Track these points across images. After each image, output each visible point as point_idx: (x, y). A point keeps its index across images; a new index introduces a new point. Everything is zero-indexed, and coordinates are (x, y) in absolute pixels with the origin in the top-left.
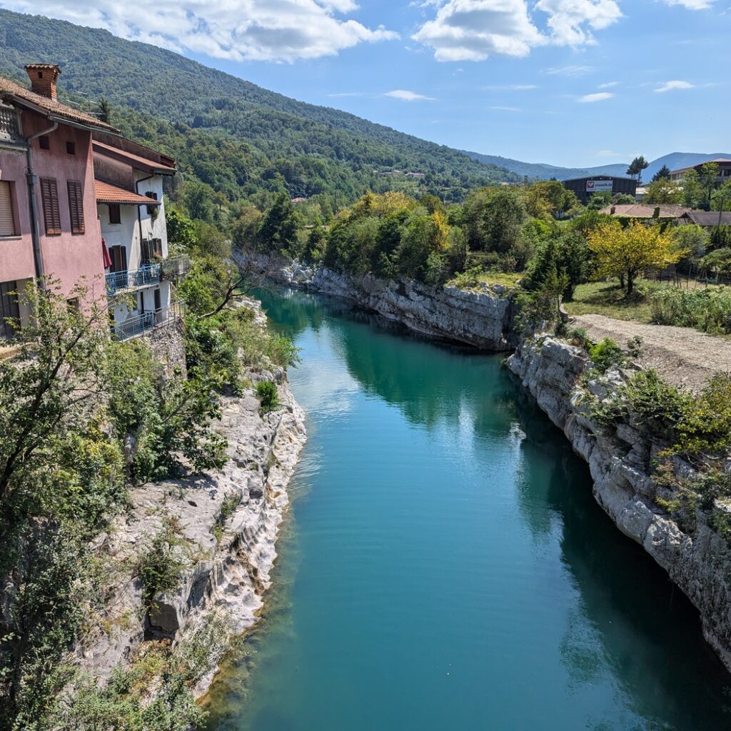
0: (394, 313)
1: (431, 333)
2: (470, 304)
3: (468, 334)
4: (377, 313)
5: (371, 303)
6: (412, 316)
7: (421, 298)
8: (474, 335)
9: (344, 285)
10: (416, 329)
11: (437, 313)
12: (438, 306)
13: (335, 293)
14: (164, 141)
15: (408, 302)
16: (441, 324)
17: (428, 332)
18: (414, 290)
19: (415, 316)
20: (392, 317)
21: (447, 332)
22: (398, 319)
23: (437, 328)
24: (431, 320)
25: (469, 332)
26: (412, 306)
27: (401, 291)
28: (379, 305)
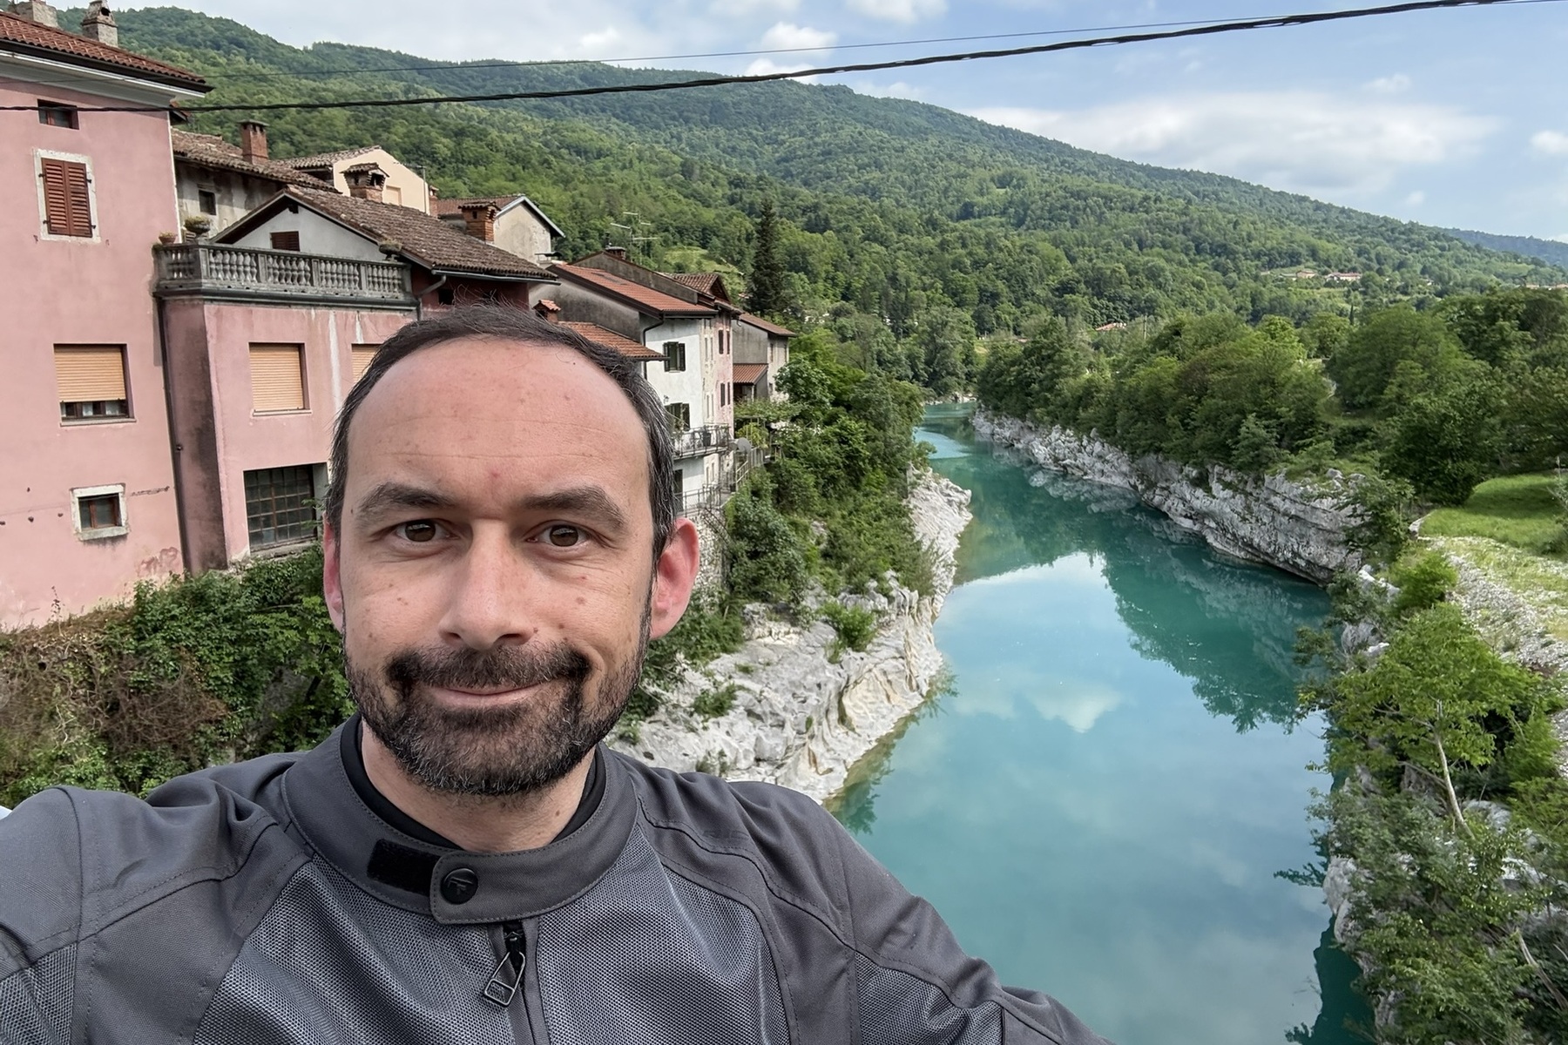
0: (1191, 518)
1: (1242, 555)
2: (1302, 507)
3: (1298, 561)
4: (1165, 516)
5: (1157, 499)
6: (1213, 525)
7: (1228, 493)
8: (1308, 562)
9: (1125, 468)
10: (1220, 547)
11: (1253, 521)
12: (1255, 509)
13: (1110, 482)
14: (906, 244)
15: (1208, 500)
16: (1256, 540)
17: (1237, 553)
18: (1219, 480)
19: (1217, 524)
20: (1187, 523)
21: (1267, 554)
22: (1196, 528)
23: (1251, 546)
24: (1241, 533)
25: (1301, 557)
26: (1212, 507)
27: (1201, 482)
28: (1169, 502)
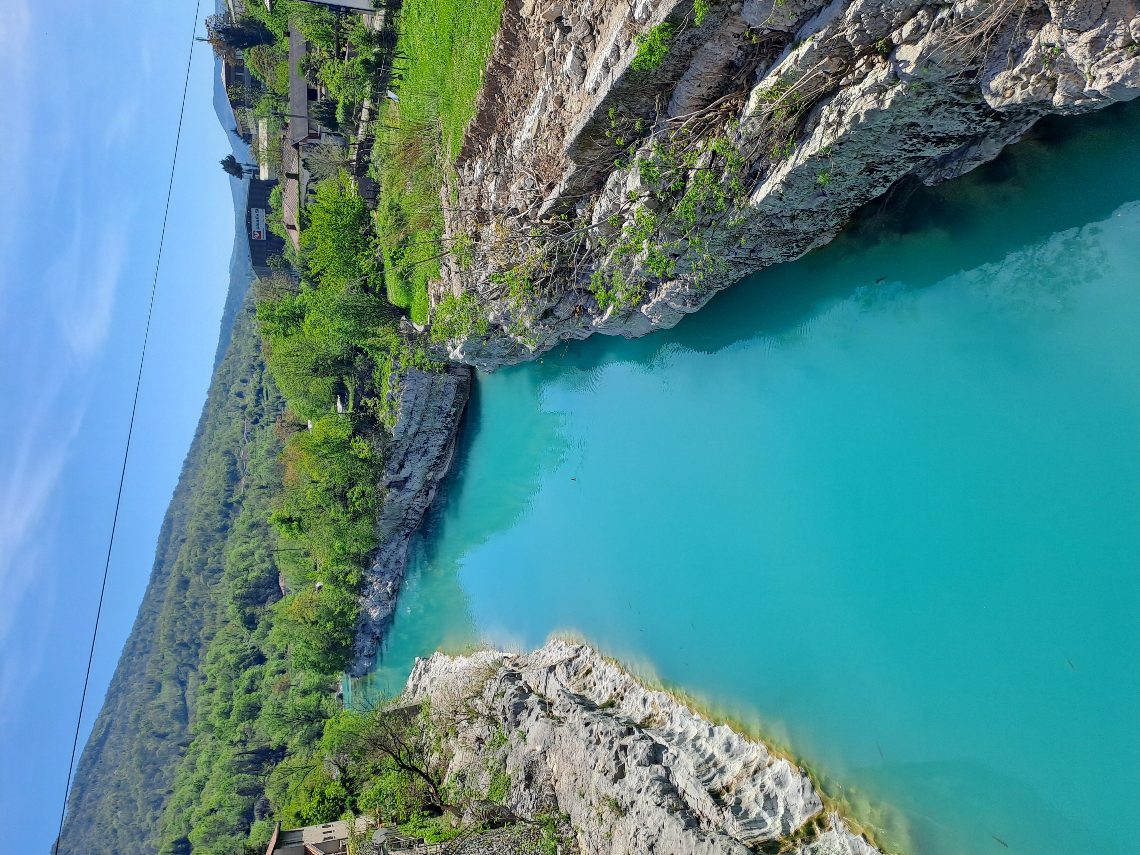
0: (428, 492)
1: (451, 451)
2: (414, 413)
3: (452, 413)
4: (427, 510)
5: (415, 516)
6: (431, 473)
7: (407, 464)
8: (453, 406)
10: (447, 467)
11: (426, 446)
12: (418, 445)
13: (404, 556)
15: (414, 479)
16: (441, 442)
17: (451, 455)
18: (398, 472)
19: (430, 470)
20: (432, 493)
21: (449, 434)
22: (435, 487)
23: (444, 446)
24: (436, 453)
25: (449, 411)
26: (418, 474)
27: (400, 485)
28: (417, 508)
